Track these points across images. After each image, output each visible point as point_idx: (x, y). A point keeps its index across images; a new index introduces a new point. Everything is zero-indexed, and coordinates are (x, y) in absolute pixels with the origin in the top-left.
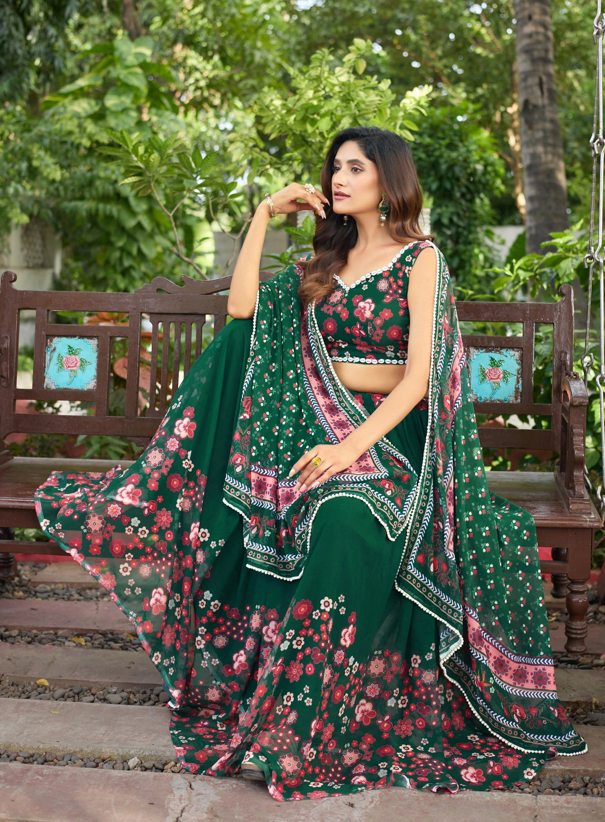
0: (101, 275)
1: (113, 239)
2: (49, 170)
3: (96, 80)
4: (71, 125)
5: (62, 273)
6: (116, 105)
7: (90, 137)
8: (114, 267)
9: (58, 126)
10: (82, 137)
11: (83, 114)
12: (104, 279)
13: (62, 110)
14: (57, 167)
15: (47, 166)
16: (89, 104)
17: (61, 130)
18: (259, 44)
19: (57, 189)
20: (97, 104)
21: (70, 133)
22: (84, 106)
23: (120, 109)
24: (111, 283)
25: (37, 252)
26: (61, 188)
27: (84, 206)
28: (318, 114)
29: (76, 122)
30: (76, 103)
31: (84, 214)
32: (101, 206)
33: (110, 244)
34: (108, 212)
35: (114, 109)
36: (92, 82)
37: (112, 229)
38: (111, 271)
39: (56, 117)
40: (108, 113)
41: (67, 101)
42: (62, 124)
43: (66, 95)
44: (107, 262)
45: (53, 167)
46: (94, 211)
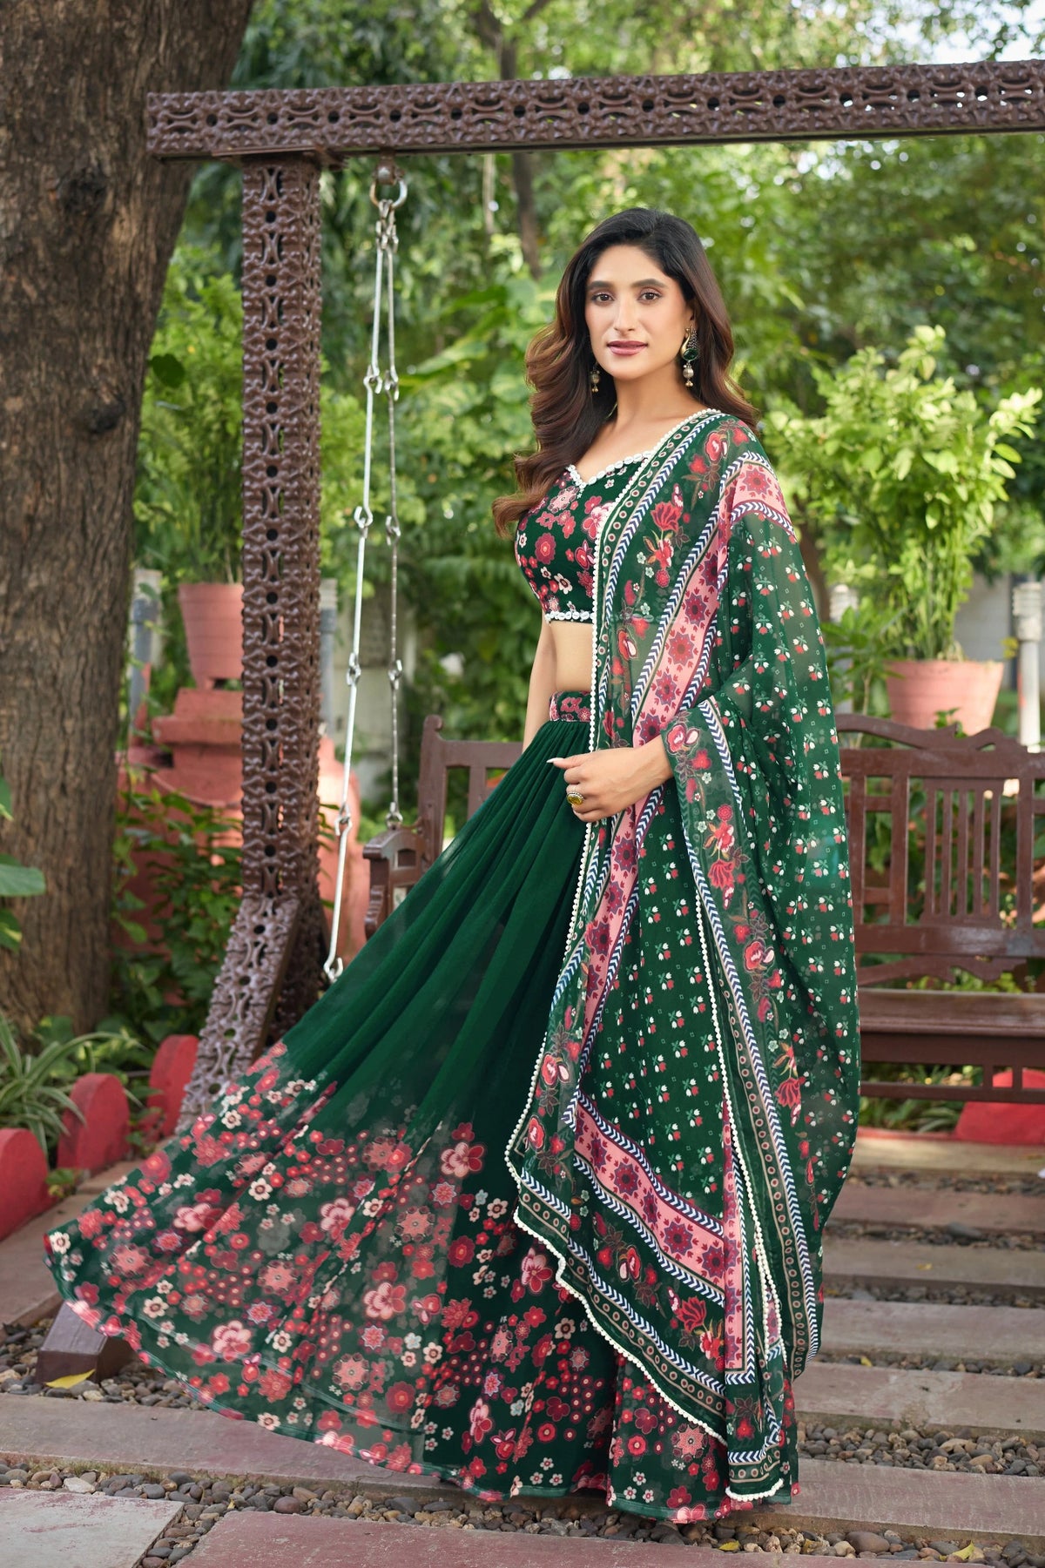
0: (487, 677)
1: (507, 616)
2: (405, 506)
3: (477, 350)
4: (440, 430)
5: (417, 673)
6: (511, 392)
7: (471, 449)
8: (509, 666)
9: (417, 432)
10: (457, 450)
11: (457, 411)
12: (493, 685)
13: (421, 403)
14: (419, 502)
15: (402, 499)
16: (466, 392)
17: (423, 439)
18: (750, 264)
19: (418, 538)
20: (479, 391)
21: (439, 443)
22: (456, 396)
23: (517, 397)
24: (504, 691)
25: (375, 639)
26: (425, 536)
27: (463, 565)
28: (861, 443)
29: (448, 422)
30: (445, 390)
31: (462, 578)
32: (491, 564)
33: (502, 625)
34: (502, 574)
35: (507, 398)
36: (471, 354)
37: (505, 600)
38: (503, 671)
39: (414, 417)
40: (498, 406)
41: (428, 386)
42: (425, 430)
43: (426, 377)
44: (498, 656)
45: (412, 500)
46: (478, 574)
